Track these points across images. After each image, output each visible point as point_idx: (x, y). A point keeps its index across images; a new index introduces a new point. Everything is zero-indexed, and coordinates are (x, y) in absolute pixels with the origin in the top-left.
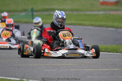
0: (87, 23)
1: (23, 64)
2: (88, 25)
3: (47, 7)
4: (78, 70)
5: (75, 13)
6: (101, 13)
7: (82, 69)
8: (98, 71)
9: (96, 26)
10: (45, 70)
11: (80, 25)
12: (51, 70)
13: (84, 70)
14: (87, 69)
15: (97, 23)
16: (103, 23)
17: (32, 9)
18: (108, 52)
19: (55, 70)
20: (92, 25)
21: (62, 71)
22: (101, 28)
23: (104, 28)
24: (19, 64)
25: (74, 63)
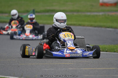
0: (86, 23)
1: (22, 63)
2: (88, 26)
3: (48, 8)
4: (76, 69)
5: (75, 14)
6: (101, 14)
7: (79, 68)
8: (95, 70)
9: (95, 27)
10: (44, 69)
11: (80, 25)
12: (49, 69)
13: (82, 69)
14: (84, 68)
15: (96, 24)
16: (102, 24)
17: (34, 10)
18: (105, 52)
19: (53, 69)
20: (91, 26)
21: (60, 70)
22: (100, 28)
23: (103, 29)
24: (19, 63)
25: (72, 63)
